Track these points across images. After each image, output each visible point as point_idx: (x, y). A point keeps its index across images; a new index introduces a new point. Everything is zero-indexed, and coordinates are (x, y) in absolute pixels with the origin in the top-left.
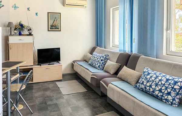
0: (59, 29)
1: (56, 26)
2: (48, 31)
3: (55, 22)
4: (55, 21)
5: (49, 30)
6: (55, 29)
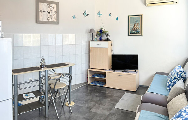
0: (140, 33)
4: (136, 24)
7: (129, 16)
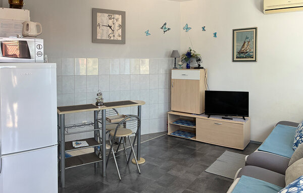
1: (247, 53)
2: (234, 61)
3: (246, 46)
4: (246, 43)
5: (235, 59)
6: (245, 58)
7: (234, 30)
